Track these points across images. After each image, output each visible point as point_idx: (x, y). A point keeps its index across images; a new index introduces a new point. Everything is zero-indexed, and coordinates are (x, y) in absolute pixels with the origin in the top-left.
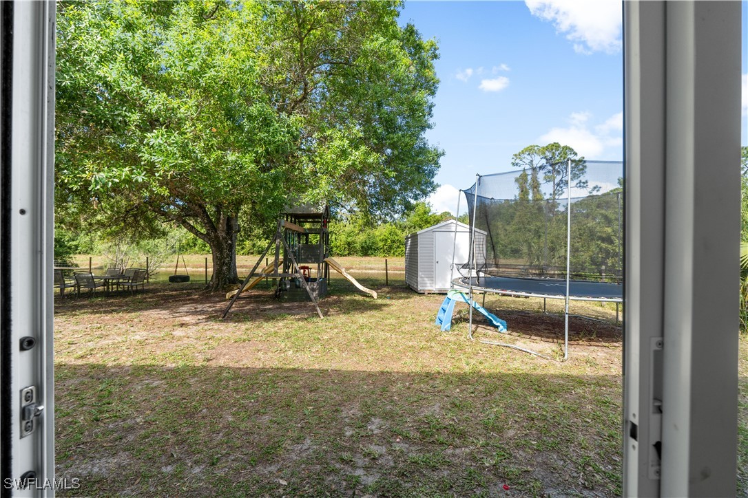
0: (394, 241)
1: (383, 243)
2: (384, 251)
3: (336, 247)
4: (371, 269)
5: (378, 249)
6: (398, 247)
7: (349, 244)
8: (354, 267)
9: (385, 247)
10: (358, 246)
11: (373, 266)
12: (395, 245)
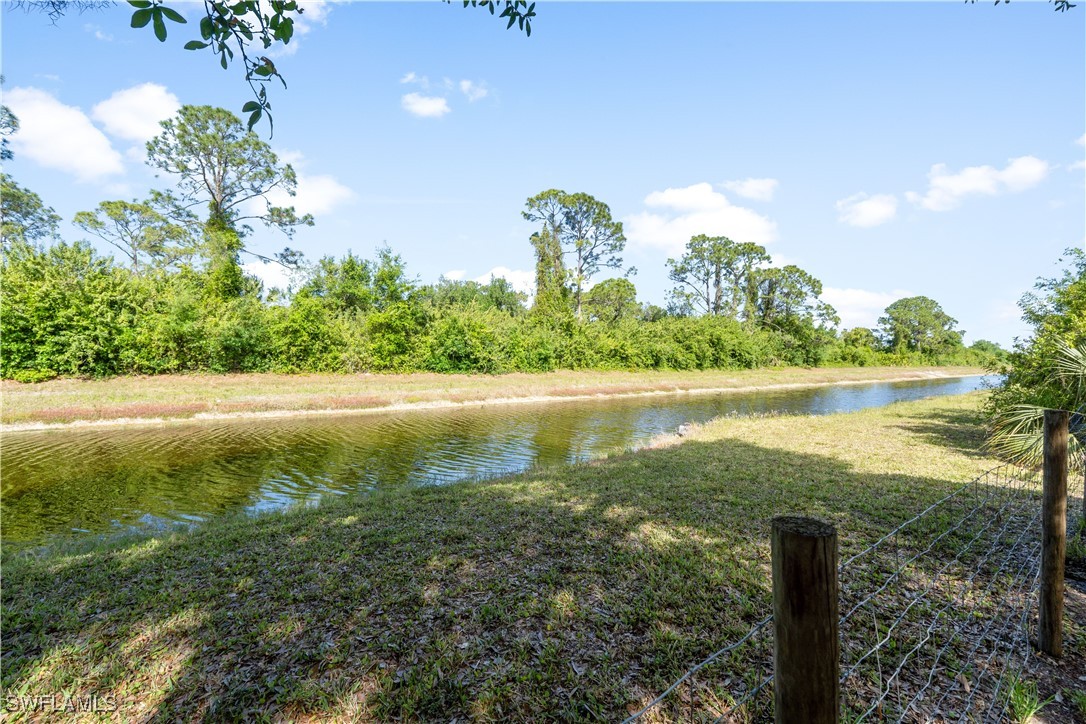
0: (315, 337)
1: (286, 340)
2: (289, 359)
3: (134, 346)
4: (267, 407)
5: (274, 354)
6: (325, 349)
7: (180, 339)
8: (210, 404)
9: (294, 349)
10: (212, 345)
11: (273, 399)
12: (318, 345)
